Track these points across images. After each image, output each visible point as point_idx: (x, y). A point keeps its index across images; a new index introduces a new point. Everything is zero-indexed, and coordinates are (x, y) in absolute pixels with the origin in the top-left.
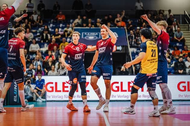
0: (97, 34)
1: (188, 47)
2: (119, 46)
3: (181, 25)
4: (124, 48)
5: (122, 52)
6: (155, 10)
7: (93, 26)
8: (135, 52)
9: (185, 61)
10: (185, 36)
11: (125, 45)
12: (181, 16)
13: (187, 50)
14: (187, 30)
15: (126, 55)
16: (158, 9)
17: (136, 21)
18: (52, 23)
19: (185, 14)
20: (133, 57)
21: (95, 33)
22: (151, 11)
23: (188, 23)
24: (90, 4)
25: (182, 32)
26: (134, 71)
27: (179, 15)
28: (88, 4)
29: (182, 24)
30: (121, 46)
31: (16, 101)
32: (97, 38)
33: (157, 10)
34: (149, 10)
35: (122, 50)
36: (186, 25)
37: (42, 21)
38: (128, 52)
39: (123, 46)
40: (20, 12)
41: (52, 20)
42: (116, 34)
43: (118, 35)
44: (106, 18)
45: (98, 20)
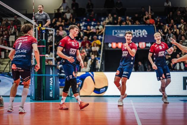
2: (148, 43)
6: (183, 7)
17: (164, 18)
18: (84, 22)
30: (150, 43)
33: (185, 7)
34: (178, 8)
37: (74, 20)
39: (152, 43)
40: (54, 11)
41: (85, 19)
42: (145, 31)
43: (147, 32)
44: (136, 15)
45: (127, 17)
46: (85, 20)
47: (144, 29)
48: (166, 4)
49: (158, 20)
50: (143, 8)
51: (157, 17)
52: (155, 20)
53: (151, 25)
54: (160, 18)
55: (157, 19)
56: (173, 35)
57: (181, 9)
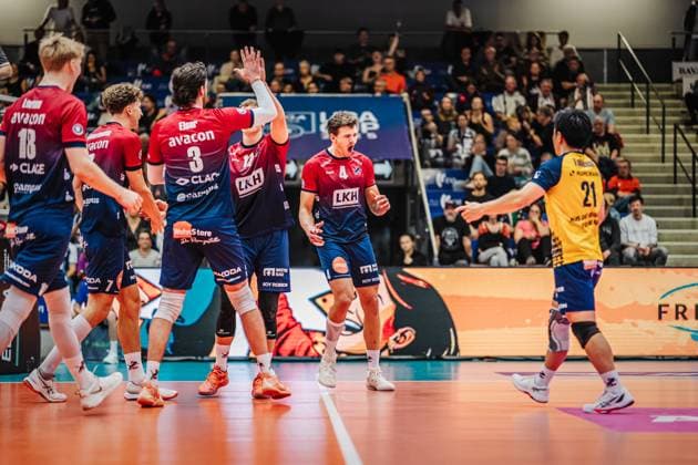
0: (303, 117)
1: (633, 165)
2: (382, 162)
3: (606, 85)
4: (401, 168)
5: (391, 182)
6: (512, 30)
7: (289, 87)
8: (440, 185)
9: (618, 218)
10: (618, 127)
11: (402, 157)
12: (605, 53)
13: (630, 178)
14: (626, 105)
15: (408, 197)
16: (521, 29)
17: (442, 72)
18: (139, 78)
19: (622, 46)
20: (432, 201)
21: (297, 116)
22: (500, 34)
23: (630, 78)
24: (287, 11)
25: (610, 111)
26: (436, 251)
27: (600, 51)
28: (280, 8)
29: (609, 82)
30: (390, 161)
31: (9, 359)
32: (302, 132)
33: (518, 31)
34: (490, 33)
35: (394, 174)
36: (623, 85)
37: (103, 70)
38: (415, 183)
39: (395, 163)
40: (23, 34)
41: (141, 67)
42: (372, 117)
43: (379, 122)
44: (339, 58)
45: (304, 65)
46: (143, 72)
47: (367, 110)
48: (451, 19)
49: (421, 77)
50: (364, 33)
51: (417, 68)
52: (406, 76)
53: (392, 95)
54: (428, 72)
55: (416, 74)
56: (474, 133)
57: (499, 38)
